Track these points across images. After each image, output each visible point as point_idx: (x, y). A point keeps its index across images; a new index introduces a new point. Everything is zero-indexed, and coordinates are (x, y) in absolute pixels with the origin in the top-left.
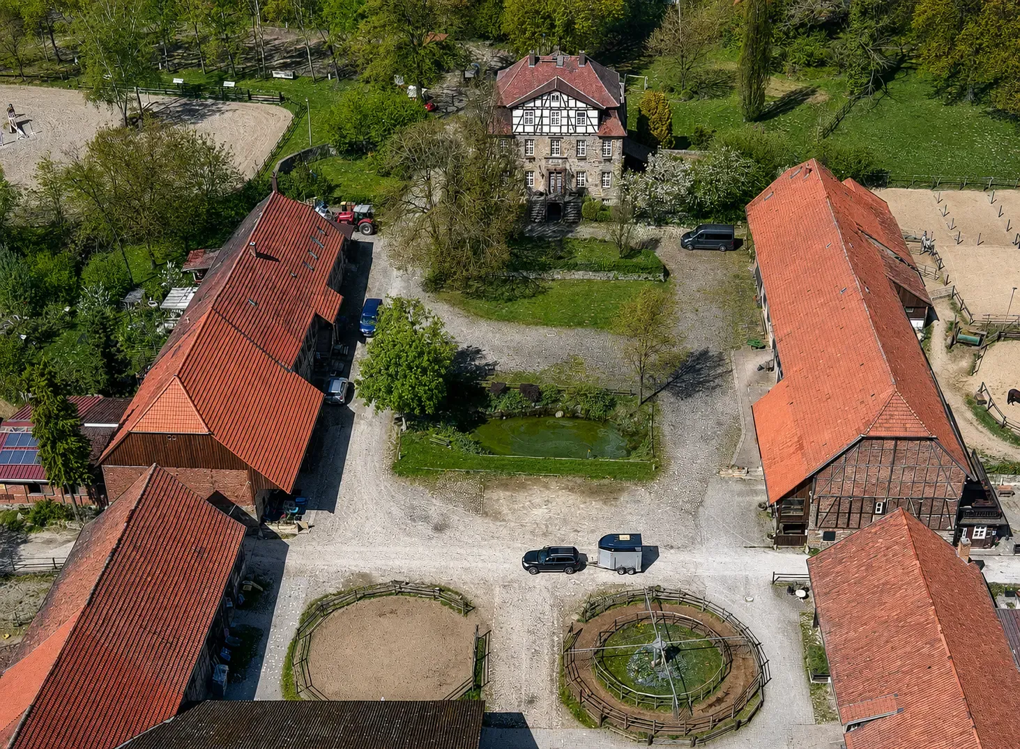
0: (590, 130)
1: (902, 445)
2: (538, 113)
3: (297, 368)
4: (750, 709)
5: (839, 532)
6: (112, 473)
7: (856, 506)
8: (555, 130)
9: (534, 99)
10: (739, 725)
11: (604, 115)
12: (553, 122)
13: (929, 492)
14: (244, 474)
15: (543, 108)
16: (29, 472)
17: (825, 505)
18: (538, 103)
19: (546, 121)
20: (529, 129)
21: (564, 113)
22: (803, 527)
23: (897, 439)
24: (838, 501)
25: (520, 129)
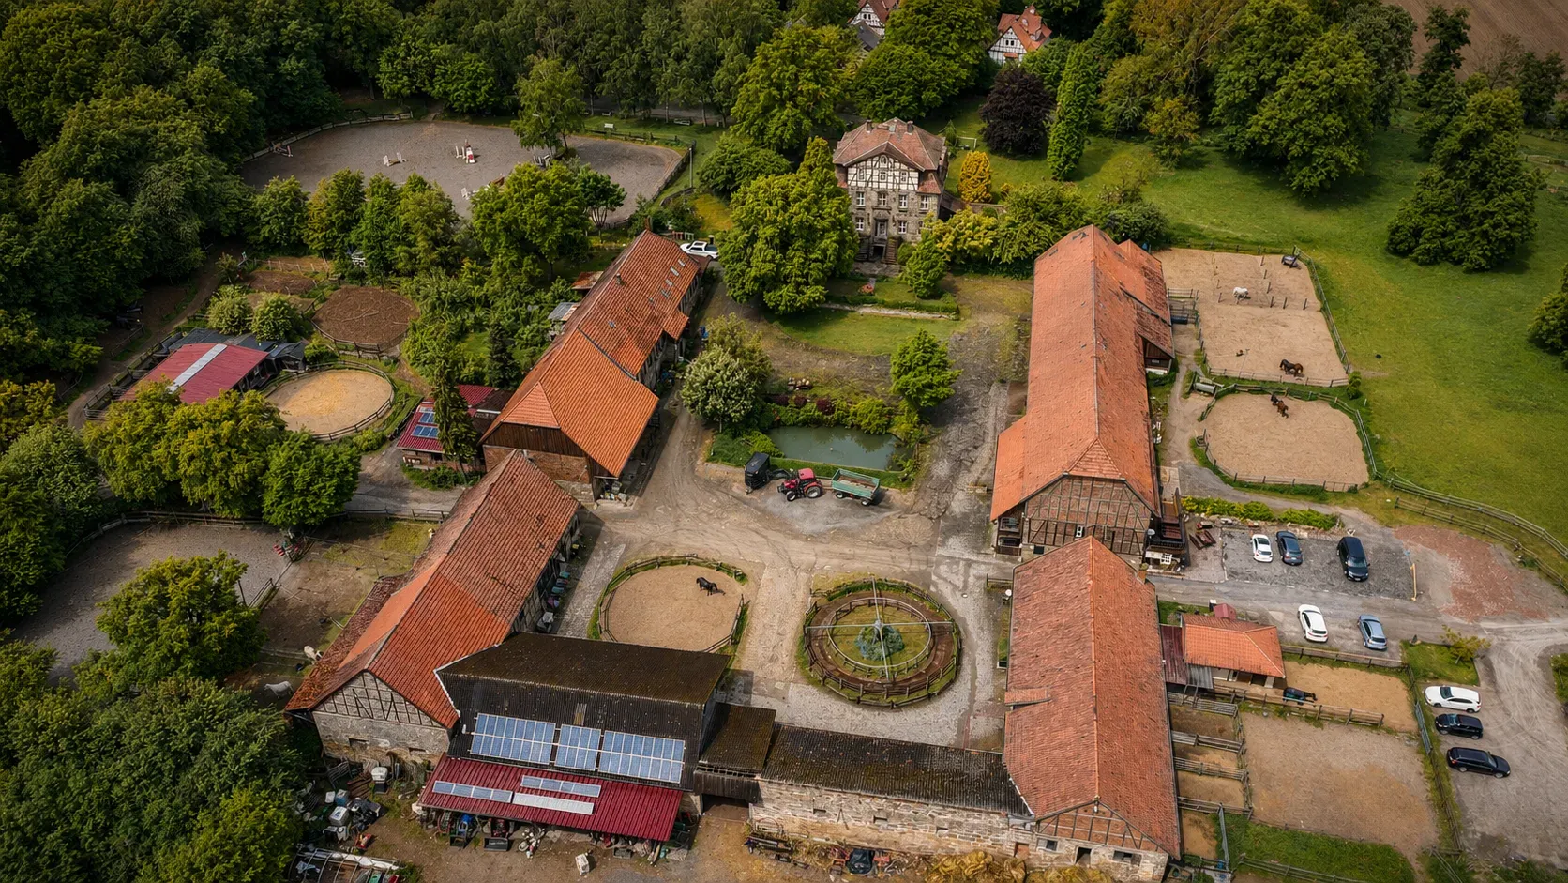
0: (911, 187)
1: (1096, 485)
2: (869, 172)
3: (642, 377)
4: (938, 684)
5: (1046, 548)
6: (491, 451)
7: (1061, 529)
8: (883, 186)
9: (866, 160)
10: (930, 697)
11: (923, 176)
12: (881, 178)
13: (1120, 524)
14: (583, 460)
15: (872, 168)
16: (432, 443)
17: (1035, 526)
18: (869, 163)
19: (875, 179)
20: (861, 184)
21: (890, 173)
22: (1019, 542)
23: (1093, 479)
24: (1046, 524)
25: (854, 184)
